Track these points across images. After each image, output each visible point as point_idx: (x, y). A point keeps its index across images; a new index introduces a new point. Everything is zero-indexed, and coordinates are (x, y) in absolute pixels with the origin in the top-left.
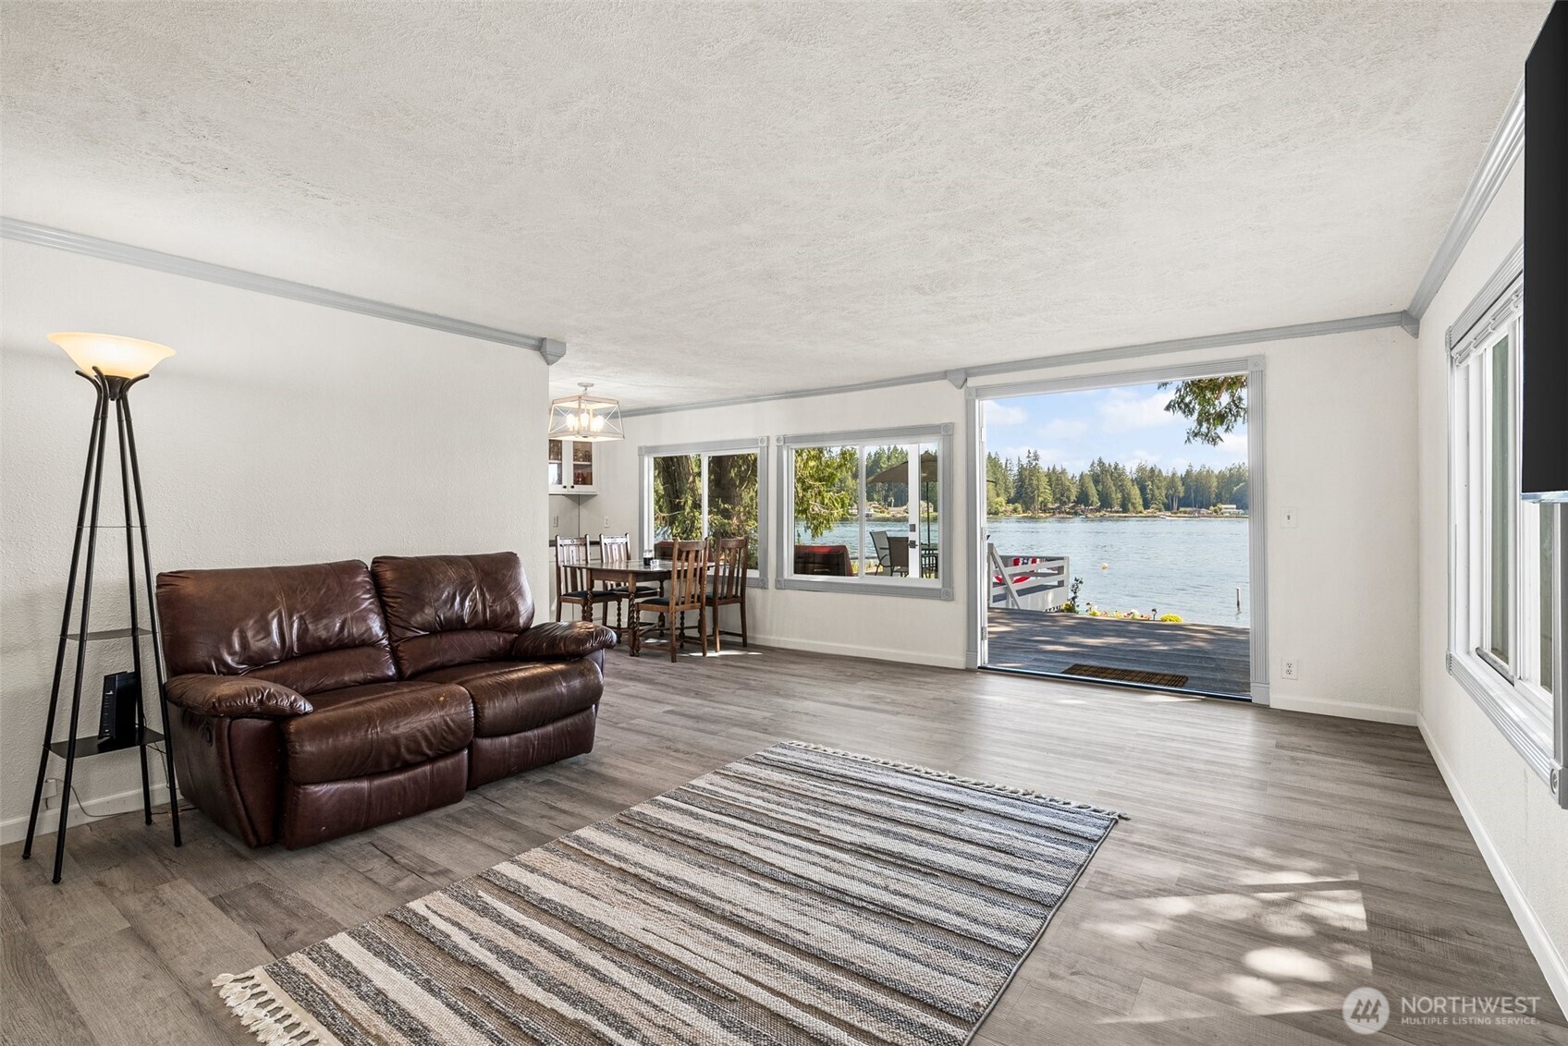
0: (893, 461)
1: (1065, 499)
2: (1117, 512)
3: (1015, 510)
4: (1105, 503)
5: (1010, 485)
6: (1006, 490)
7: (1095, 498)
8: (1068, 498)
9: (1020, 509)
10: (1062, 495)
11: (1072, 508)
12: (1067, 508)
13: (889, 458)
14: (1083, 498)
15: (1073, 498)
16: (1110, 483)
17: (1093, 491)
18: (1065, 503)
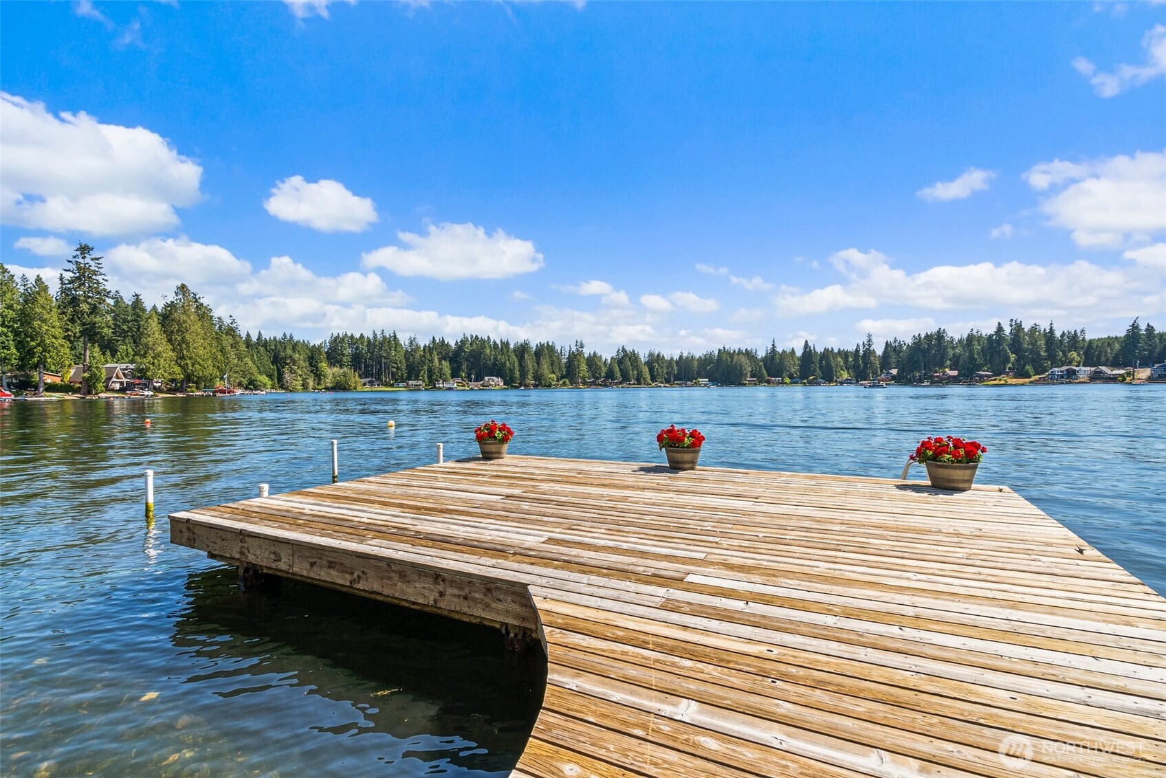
0: (475, 347)
1: (597, 375)
2: (633, 384)
3: (564, 384)
4: (625, 378)
5: (564, 366)
6: (560, 369)
7: (618, 375)
8: (600, 374)
9: (568, 383)
10: (596, 373)
11: (604, 381)
12: (599, 381)
13: (471, 344)
14: (610, 375)
15: (603, 374)
16: (629, 364)
17: (617, 369)
18: (597, 378)
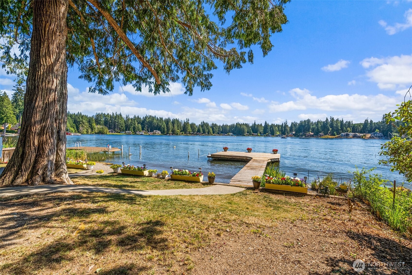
0: (150, 119)
2: (207, 135)
3: (182, 134)
4: (204, 132)
5: (182, 127)
7: (202, 131)
9: (184, 133)
10: (194, 130)
11: (196, 133)
14: (199, 131)
16: (205, 127)
17: (201, 129)
